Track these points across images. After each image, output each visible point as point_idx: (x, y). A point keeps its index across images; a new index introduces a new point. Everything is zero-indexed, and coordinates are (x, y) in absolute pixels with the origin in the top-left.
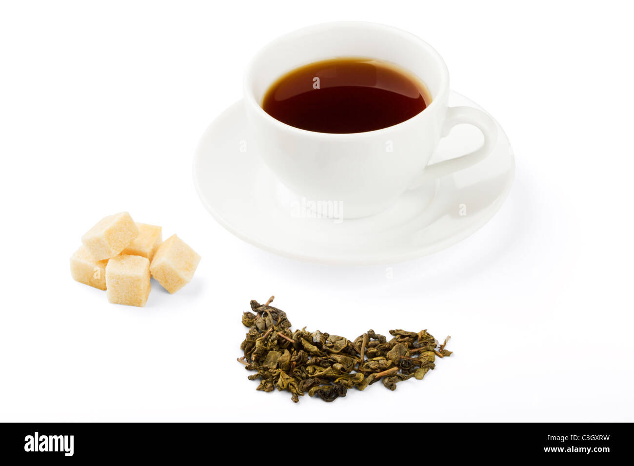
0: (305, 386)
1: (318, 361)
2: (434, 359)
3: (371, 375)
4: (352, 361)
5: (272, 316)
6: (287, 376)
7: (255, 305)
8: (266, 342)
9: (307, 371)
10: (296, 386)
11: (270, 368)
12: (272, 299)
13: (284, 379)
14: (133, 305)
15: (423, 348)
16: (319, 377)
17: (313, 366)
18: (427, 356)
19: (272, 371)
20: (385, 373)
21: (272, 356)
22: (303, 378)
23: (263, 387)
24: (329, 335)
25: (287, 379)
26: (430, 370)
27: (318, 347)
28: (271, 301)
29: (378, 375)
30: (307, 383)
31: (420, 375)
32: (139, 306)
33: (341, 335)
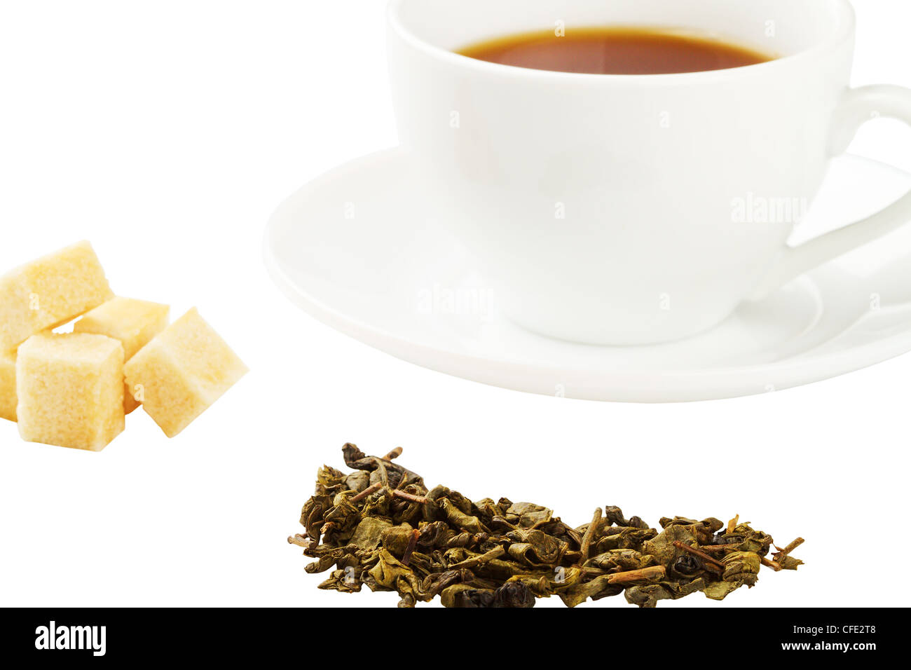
0: (436, 584)
1: (476, 539)
2: (758, 570)
3: (599, 578)
4: (558, 544)
5: (389, 476)
6: (394, 561)
7: (352, 454)
8: (360, 506)
9: (447, 557)
10: (413, 580)
11: (358, 549)
12: (397, 451)
13: (387, 564)
14: (76, 447)
15: (734, 545)
16: (472, 567)
17: (461, 549)
18: (742, 558)
19: (363, 552)
20: (632, 575)
21: (369, 528)
22: (432, 570)
23: (336, 583)
24: (511, 504)
25: (395, 566)
26: (745, 586)
27: (480, 519)
28: (394, 455)
29: (615, 577)
30: (442, 579)
31: (718, 591)
32: (88, 447)
33: (540, 504)
